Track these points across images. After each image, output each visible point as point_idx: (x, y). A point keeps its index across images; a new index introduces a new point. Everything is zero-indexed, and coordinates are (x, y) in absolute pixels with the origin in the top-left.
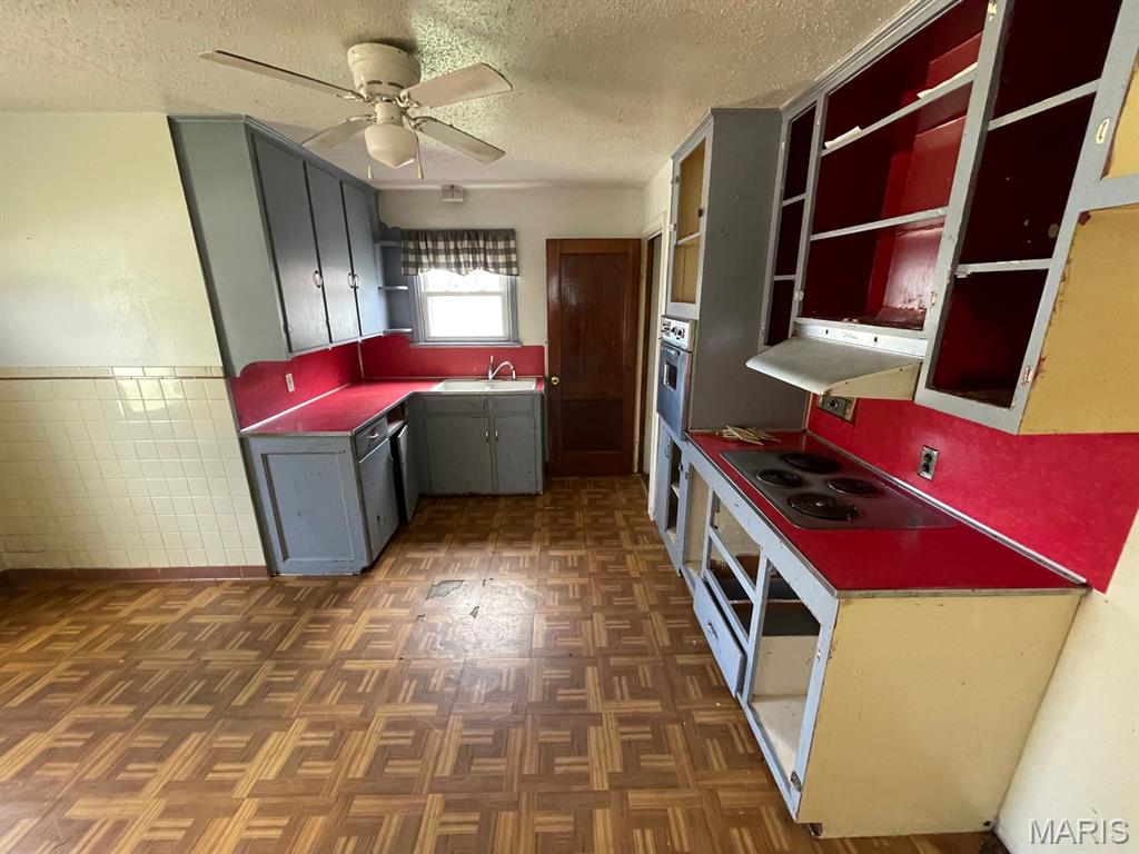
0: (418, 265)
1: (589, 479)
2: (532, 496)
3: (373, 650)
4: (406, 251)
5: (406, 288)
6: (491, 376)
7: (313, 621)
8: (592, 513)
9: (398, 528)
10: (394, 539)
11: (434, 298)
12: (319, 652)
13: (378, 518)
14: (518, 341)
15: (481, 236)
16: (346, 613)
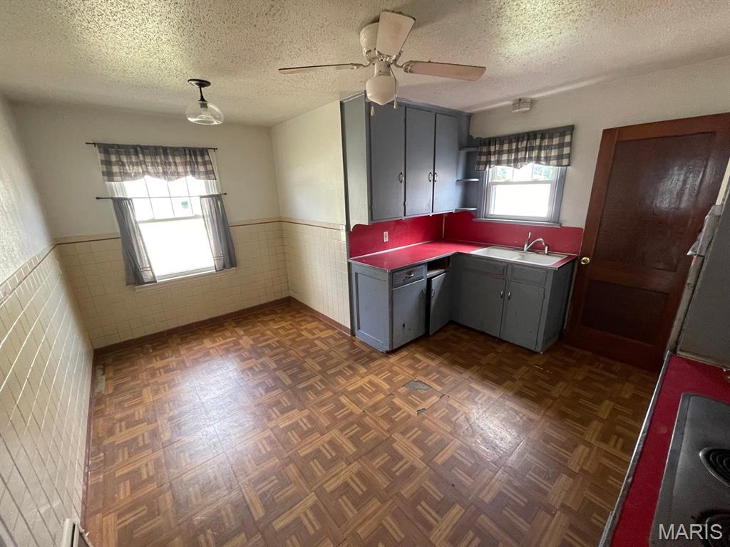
0: (488, 162)
1: (601, 358)
2: (532, 353)
3: (358, 398)
4: (481, 154)
5: (477, 180)
6: (525, 248)
7: (349, 367)
8: (577, 390)
9: (422, 336)
10: (415, 341)
11: (498, 186)
12: (338, 384)
13: (404, 325)
14: (558, 223)
15: (539, 136)
16: (363, 370)
